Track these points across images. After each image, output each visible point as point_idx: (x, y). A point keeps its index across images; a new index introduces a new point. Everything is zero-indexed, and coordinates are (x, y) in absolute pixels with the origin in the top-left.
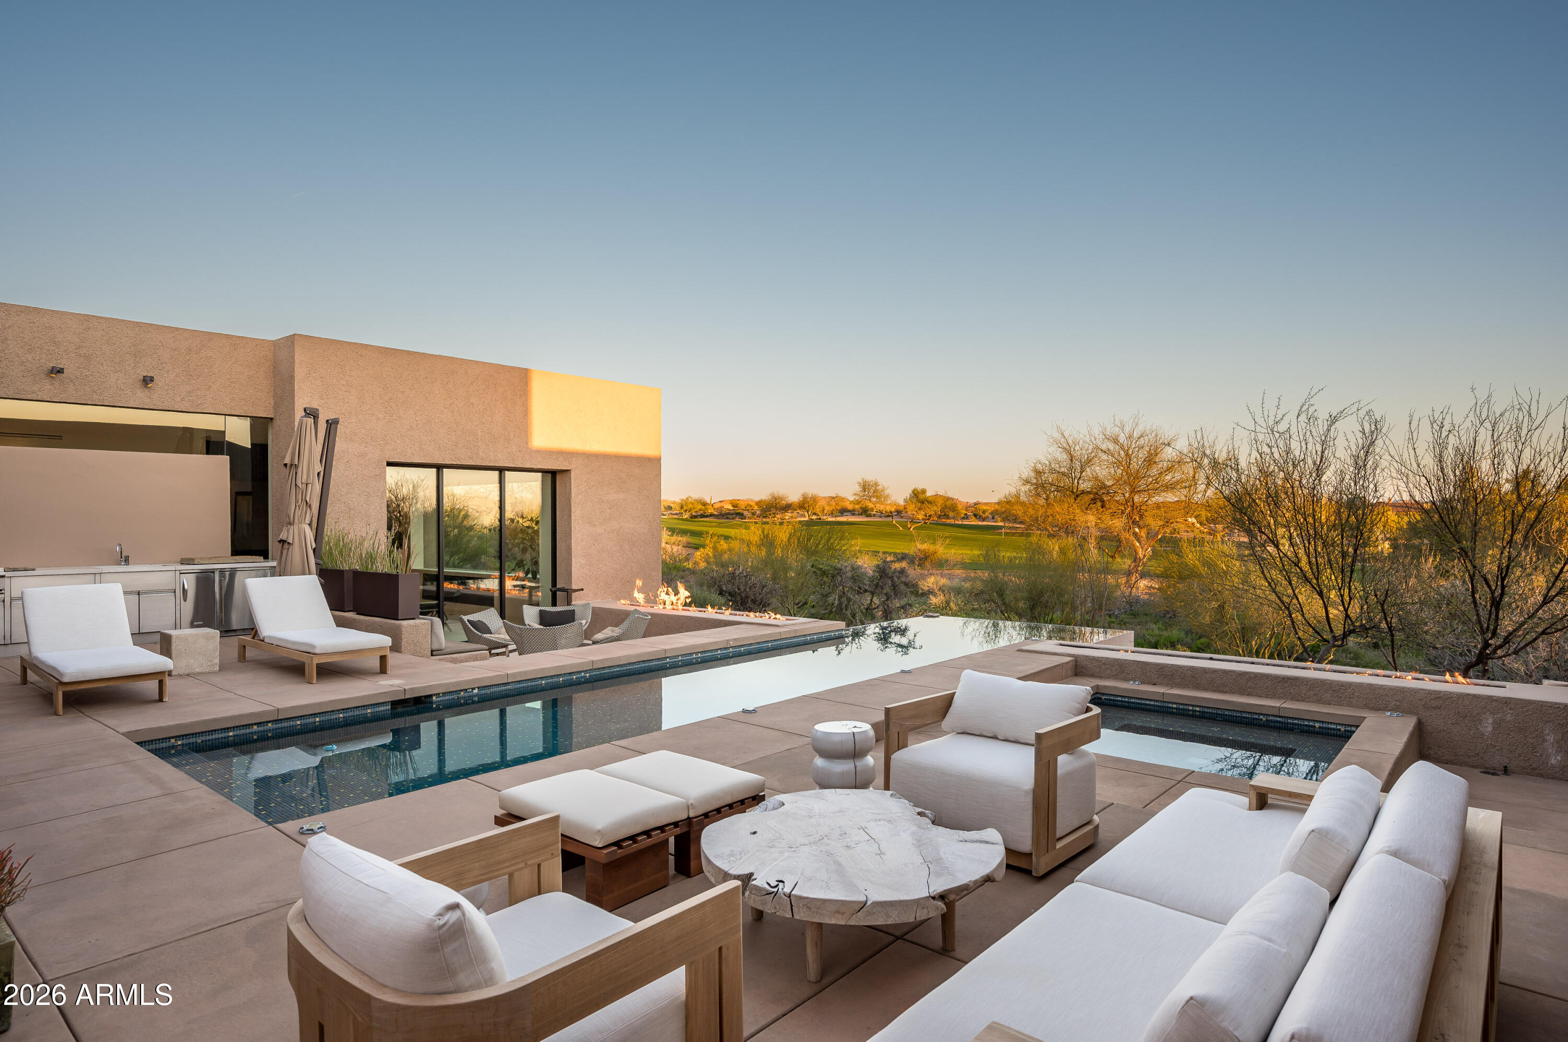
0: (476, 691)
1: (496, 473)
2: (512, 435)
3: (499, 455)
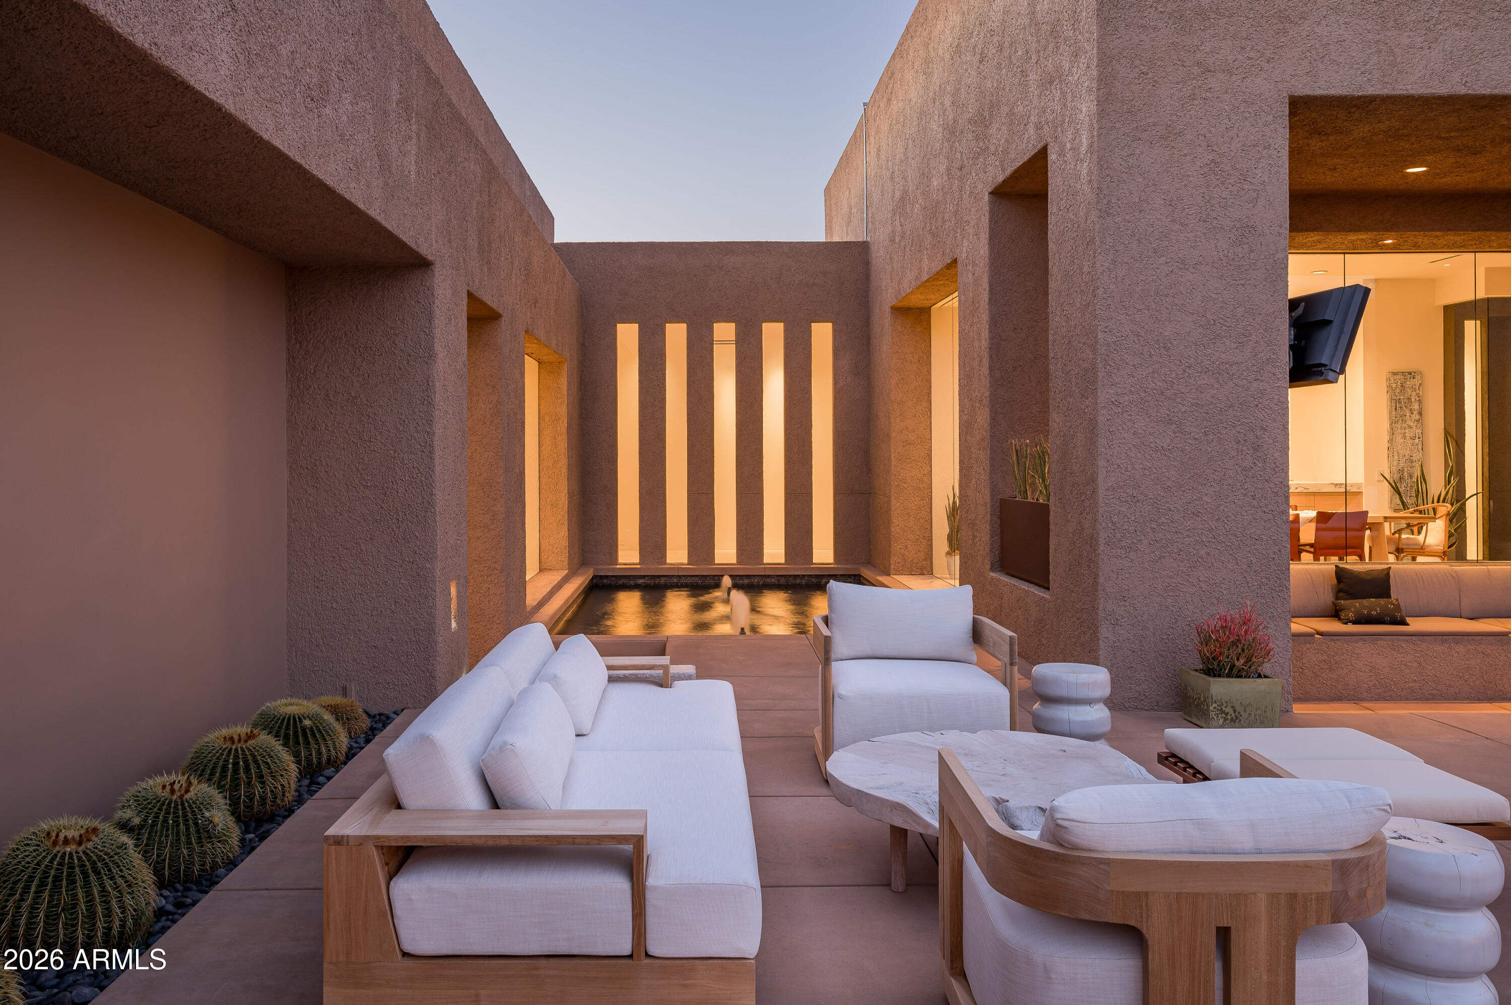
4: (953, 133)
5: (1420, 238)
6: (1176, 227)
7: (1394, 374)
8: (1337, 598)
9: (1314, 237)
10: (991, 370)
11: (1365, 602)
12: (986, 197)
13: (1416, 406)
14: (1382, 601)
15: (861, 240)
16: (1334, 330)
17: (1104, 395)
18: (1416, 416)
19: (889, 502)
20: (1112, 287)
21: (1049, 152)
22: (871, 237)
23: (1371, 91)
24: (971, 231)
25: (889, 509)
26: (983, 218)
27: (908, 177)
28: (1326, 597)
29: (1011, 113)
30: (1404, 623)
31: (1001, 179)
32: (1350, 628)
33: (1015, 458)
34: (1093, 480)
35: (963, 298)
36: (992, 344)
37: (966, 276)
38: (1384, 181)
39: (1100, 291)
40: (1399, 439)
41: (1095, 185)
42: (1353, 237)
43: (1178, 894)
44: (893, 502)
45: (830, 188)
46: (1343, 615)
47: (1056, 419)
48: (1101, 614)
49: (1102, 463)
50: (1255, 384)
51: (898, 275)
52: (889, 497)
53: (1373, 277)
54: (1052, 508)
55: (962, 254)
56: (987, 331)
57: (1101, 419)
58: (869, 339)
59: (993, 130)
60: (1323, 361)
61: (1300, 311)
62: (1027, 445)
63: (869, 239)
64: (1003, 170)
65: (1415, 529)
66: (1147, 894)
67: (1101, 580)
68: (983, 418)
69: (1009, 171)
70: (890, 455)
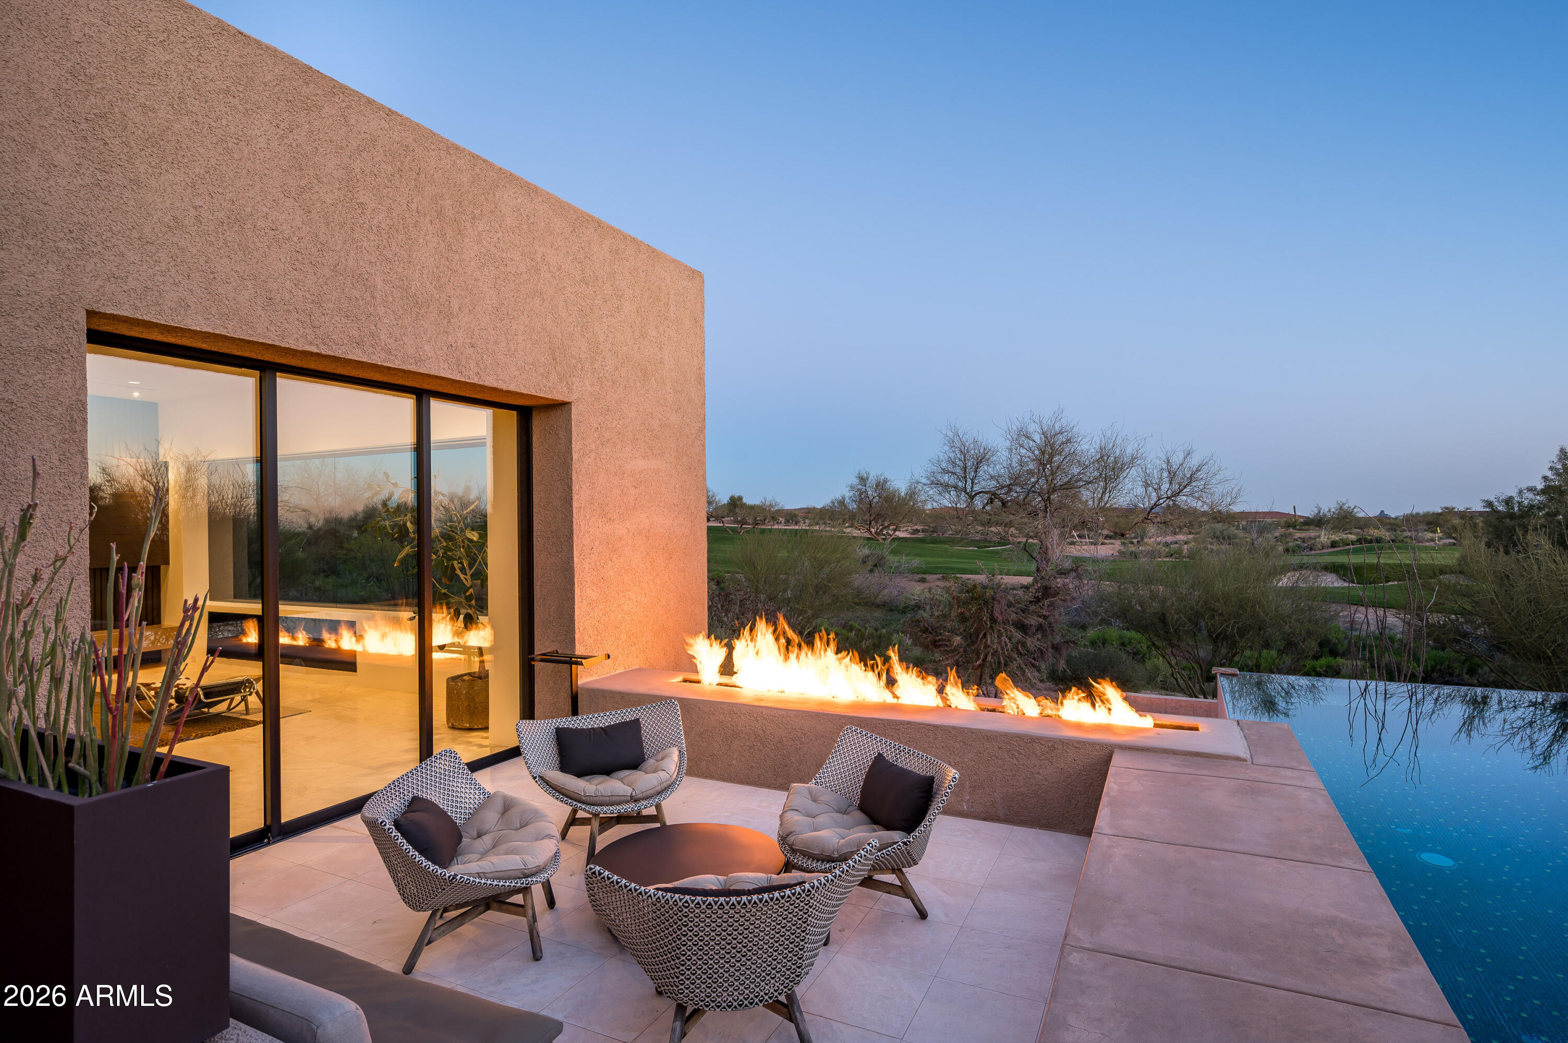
1: (407, 404)
2: (455, 305)
3: (427, 348)
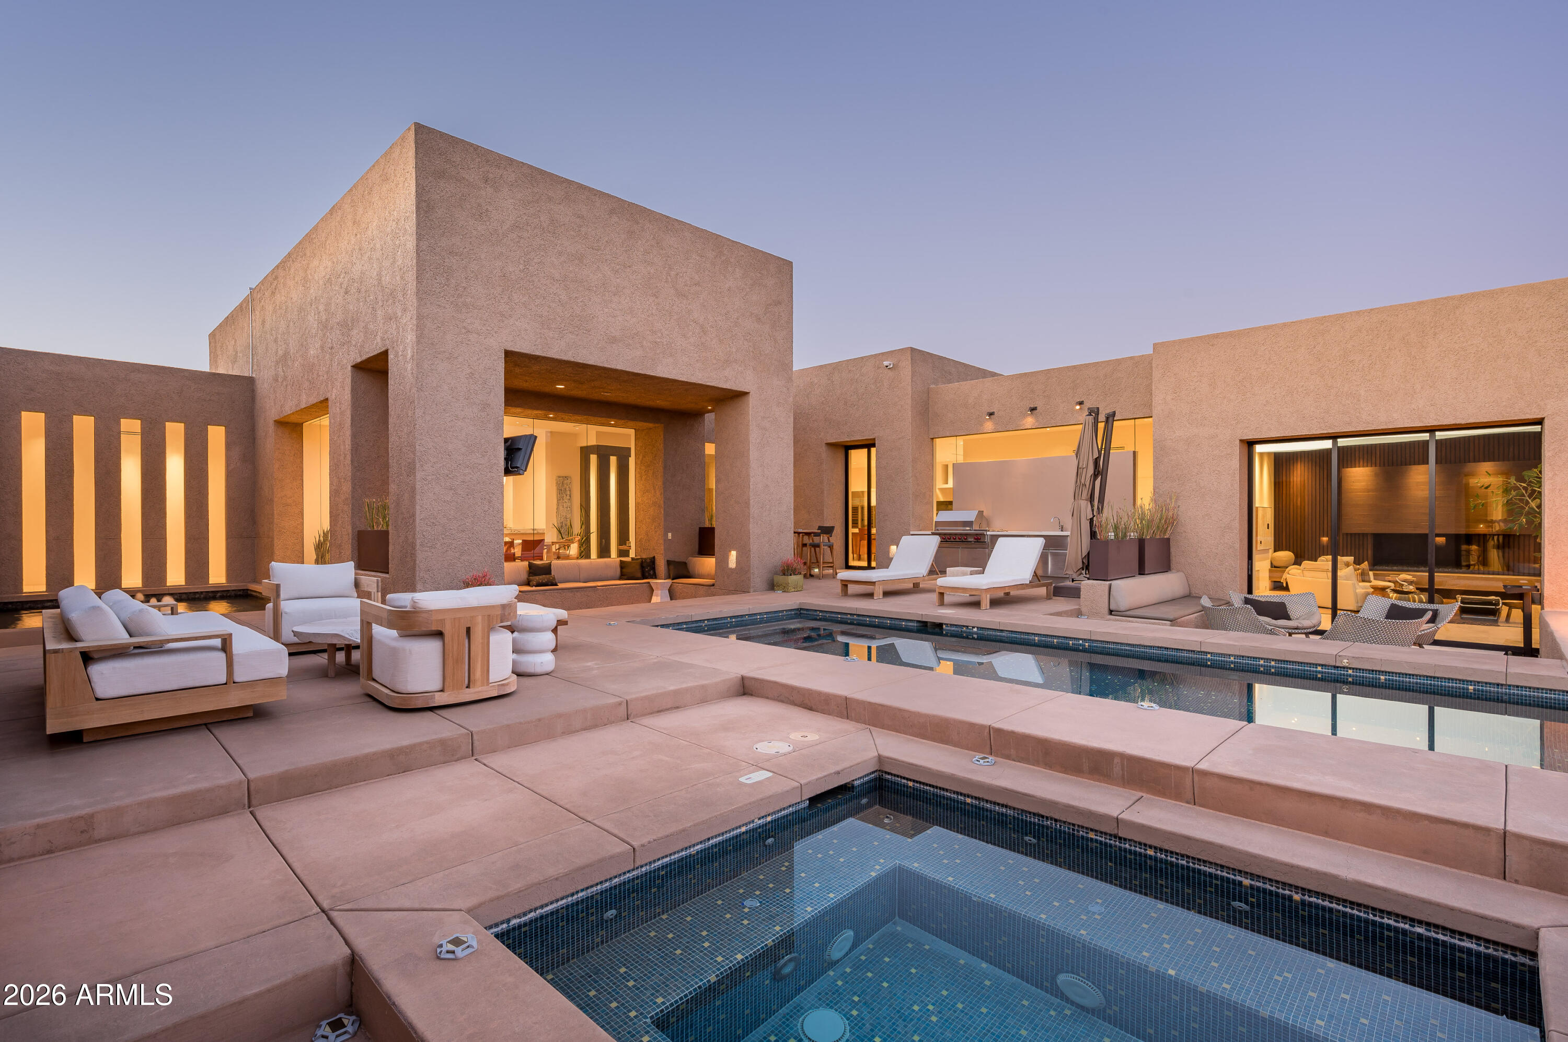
0: (975, 630)
4: (326, 327)
5: (566, 416)
6: (454, 400)
7: (559, 477)
8: (529, 576)
9: (519, 410)
10: (352, 461)
11: (541, 577)
12: (349, 368)
13: (568, 493)
14: (548, 576)
15: (246, 375)
16: (522, 452)
17: (419, 475)
18: (568, 497)
19: (272, 541)
20: (423, 425)
21: (389, 353)
22: (256, 375)
23: (537, 353)
24: (339, 384)
25: (272, 545)
26: (347, 379)
27: (289, 343)
28: (524, 576)
29: (366, 327)
30: (556, 585)
31: (359, 360)
32: (534, 588)
33: (367, 509)
34: (414, 515)
35: (332, 421)
36: (352, 448)
37: (333, 408)
38: (547, 389)
39: (417, 426)
40: (561, 508)
41: (415, 375)
42: (536, 412)
43: (454, 618)
44: (276, 541)
45: (215, 335)
46: (531, 583)
47: (393, 487)
48: (417, 578)
49: (418, 507)
50: (489, 474)
51: (280, 401)
52: (273, 538)
53: (550, 430)
54: (391, 532)
55: (332, 396)
56: (350, 440)
57: (417, 487)
58: (254, 439)
59: (354, 332)
60: (518, 466)
61: (509, 443)
62: (374, 502)
63: (254, 376)
64: (361, 356)
65: (566, 547)
66: (444, 620)
67: (418, 562)
68: (347, 487)
69: (364, 357)
70: (273, 512)
